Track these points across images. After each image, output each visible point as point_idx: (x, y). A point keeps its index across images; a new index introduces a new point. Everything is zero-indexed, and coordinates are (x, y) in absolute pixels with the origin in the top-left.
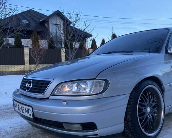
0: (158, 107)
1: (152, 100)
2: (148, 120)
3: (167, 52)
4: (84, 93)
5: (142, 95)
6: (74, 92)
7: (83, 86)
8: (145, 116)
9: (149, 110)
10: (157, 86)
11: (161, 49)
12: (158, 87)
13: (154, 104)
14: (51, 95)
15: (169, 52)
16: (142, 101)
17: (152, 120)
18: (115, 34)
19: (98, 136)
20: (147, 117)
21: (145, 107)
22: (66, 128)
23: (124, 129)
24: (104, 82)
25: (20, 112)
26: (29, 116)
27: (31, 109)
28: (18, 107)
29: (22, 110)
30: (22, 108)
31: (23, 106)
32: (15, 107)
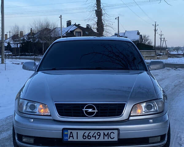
14: (130, 116)
25: (87, 140)
26: (110, 140)
27: (116, 132)
28: (84, 136)
29: (95, 137)
30: (96, 134)
31: (97, 131)
32: (67, 138)
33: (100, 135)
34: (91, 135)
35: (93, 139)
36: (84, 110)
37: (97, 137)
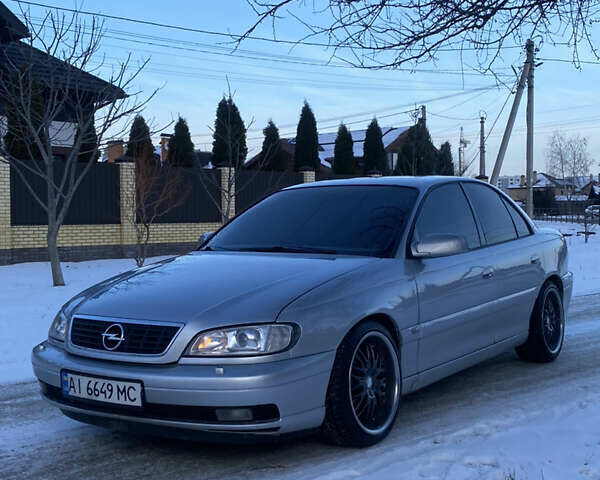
0: (387, 377)
1: (375, 362)
2: (369, 403)
3: (409, 255)
4: (253, 350)
5: (358, 352)
6: (230, 350)
7: (251, 337)
8: (363, 394)
9: (369, 382)
10: (387, 333)
11: (397, 248)
12: (389, 335)
13: (380, 370)
14: (182, 356)
15: (414, 253)
16: (357, 363)
17: (375, 403)
18: (230, 101)
19: (280, 431)
20: (367, 396)
21: (363, 375)
22: (220, 419)
23: (324, 421)
24: (291, 328)
25: (93, 397)
26: (128, 403)
27: (138, 386)
28: (88, 388)
29: (105, 392)
30: (105, 388)
31: (107, 382)
32: (67, 389)
33: (111, 391)
34: (99, 387)
35: (101, 398)
36: (104, 335)
37: (108, 393)
